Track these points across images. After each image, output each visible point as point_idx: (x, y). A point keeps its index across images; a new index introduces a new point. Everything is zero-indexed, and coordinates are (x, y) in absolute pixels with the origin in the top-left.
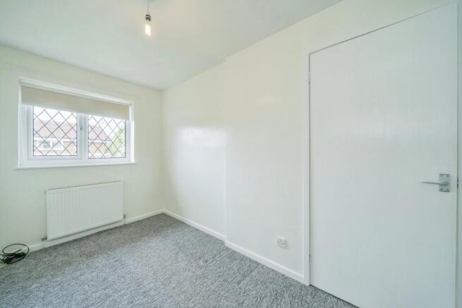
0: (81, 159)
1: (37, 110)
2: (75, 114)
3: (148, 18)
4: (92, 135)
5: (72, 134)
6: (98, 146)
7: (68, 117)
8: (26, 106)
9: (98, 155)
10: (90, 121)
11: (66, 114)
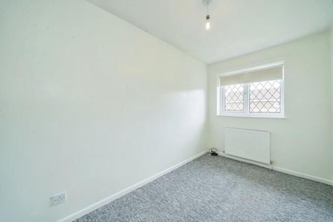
0: (245, 112)
1: (226, 87)
2: (242, 85)
3: (208, 18)
4: (252, 97)
5: (241, 97)
6: (256, 104)
7: (239, 88)
8: (222, 87)
9: (256, 110)
10: (251, 87)
11: (238, 86)
